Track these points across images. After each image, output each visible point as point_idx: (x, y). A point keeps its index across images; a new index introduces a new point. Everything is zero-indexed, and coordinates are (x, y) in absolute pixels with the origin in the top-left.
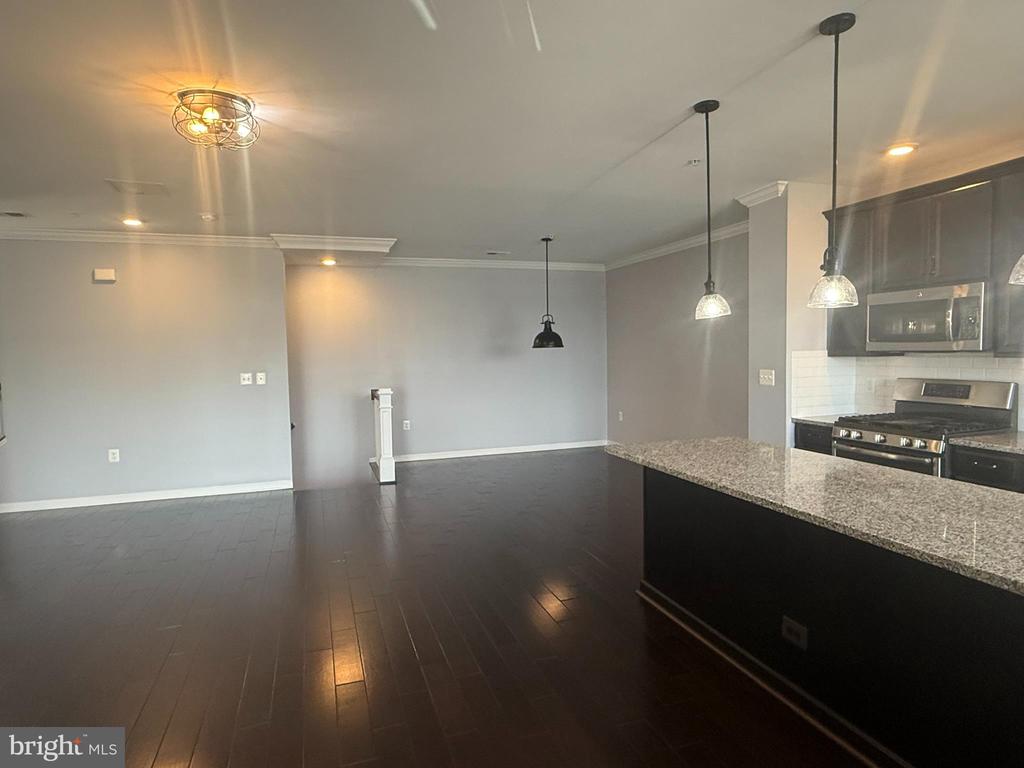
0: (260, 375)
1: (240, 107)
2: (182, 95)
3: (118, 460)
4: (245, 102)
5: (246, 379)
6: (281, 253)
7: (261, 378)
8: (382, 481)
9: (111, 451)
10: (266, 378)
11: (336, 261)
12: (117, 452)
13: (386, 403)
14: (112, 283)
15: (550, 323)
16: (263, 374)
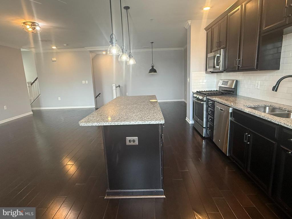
5: (83, 82)
10: (88, 82)
12: (60, 98)
13: (114, 88)
14: (56, 61)
15: (153, 66)
16: (87, 81)
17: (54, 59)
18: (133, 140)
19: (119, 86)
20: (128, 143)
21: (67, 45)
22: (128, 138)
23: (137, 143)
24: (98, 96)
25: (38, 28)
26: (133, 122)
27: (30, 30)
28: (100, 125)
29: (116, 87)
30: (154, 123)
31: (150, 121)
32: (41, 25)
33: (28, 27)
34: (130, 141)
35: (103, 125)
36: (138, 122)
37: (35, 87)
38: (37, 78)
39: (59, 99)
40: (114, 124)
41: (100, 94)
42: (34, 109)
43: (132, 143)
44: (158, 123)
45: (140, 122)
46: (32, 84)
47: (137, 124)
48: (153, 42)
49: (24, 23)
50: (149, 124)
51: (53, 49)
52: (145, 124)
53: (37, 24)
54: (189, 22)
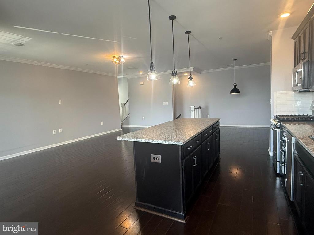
5: (164, 103)
10: (168, 104)
13: (193, 109)
14: (143, 85)
15: (236, 86)
16: (167, 102)
17: (142, 83)
18: (157, 158)
19: (200, 108)
20: (153, 160)
22: (153, 156)
23: (160, 161)
24: (179, 117)
25: (122, 60)
26: (155, 141)
27: (117, 62)
28: (130, 140)
29: (195, 109)
30: (173, 144)
31: (170, 142)
32: (125, 57)
33: (115, 60)
34: (154, 158)
35: (132, 141)
36: (159, 141)
37: (126, 108)
38: (128, 100)
39: (144, 118)
40: (140, 141)
41: (180, 115)
42: (124, 126)
43: (156, 161)
44: (176, 144)
45: (161, 141)
46: (124, 105)
47: (158, 142)
48: (236, 60)
49: (113, 57)
50: (169, 144)
51: (140, 75)
52: (165, 143)
53: (122, 57)
54: (270, 33)
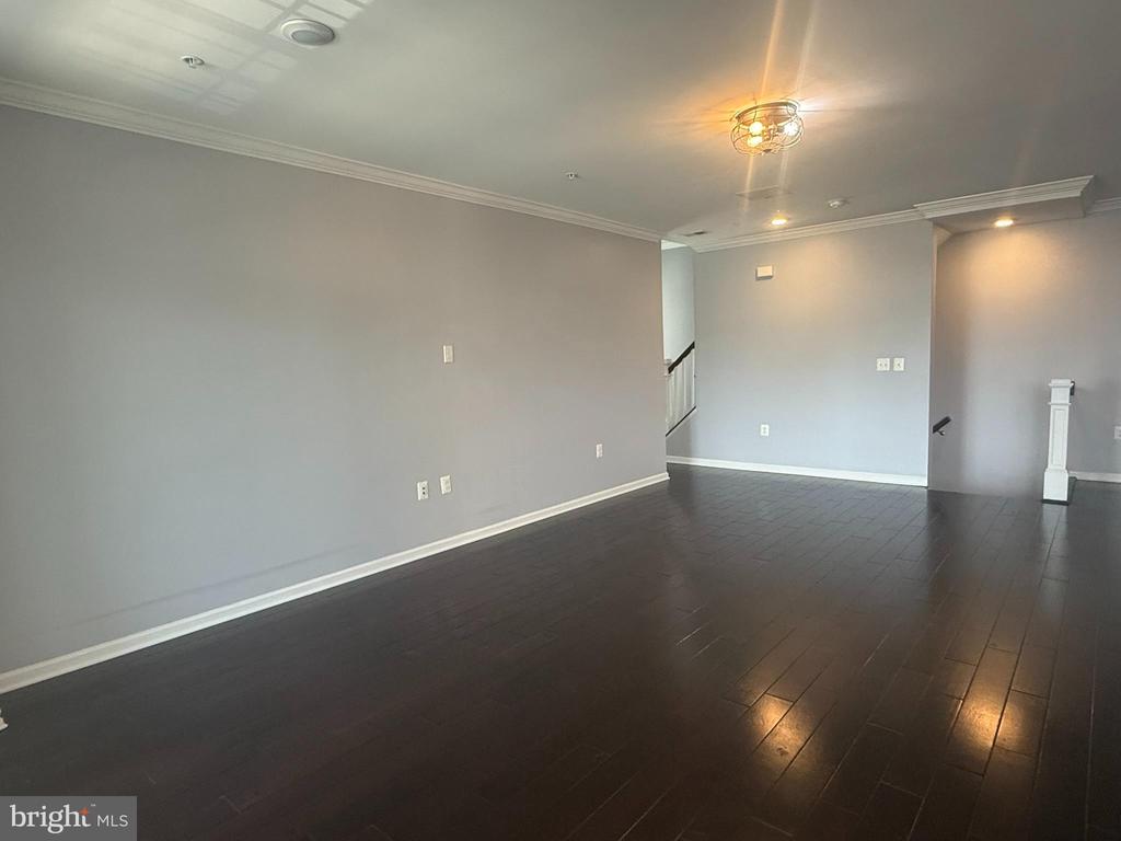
0: (897, 361)
1: (784, 110)
2: (738, 117)
3: (767, 434)
4: (786, 104)
5: (882, 364)
6: (931, 224)
7: (900, 364)
8: (1045, 497)
9: (763, 426)
10: (909, 368)
11: (1014, 219)
12: (767, 426)
13: (1061, 396)
14: (770, 277)
16: (902, 360)
17: (764, 271)
21: (845, 202)
24: (936, 429)
38: (692, 346)
39: (765, 430)
41: (946, 420)
42: (676, 460)
49: (741, 117)
